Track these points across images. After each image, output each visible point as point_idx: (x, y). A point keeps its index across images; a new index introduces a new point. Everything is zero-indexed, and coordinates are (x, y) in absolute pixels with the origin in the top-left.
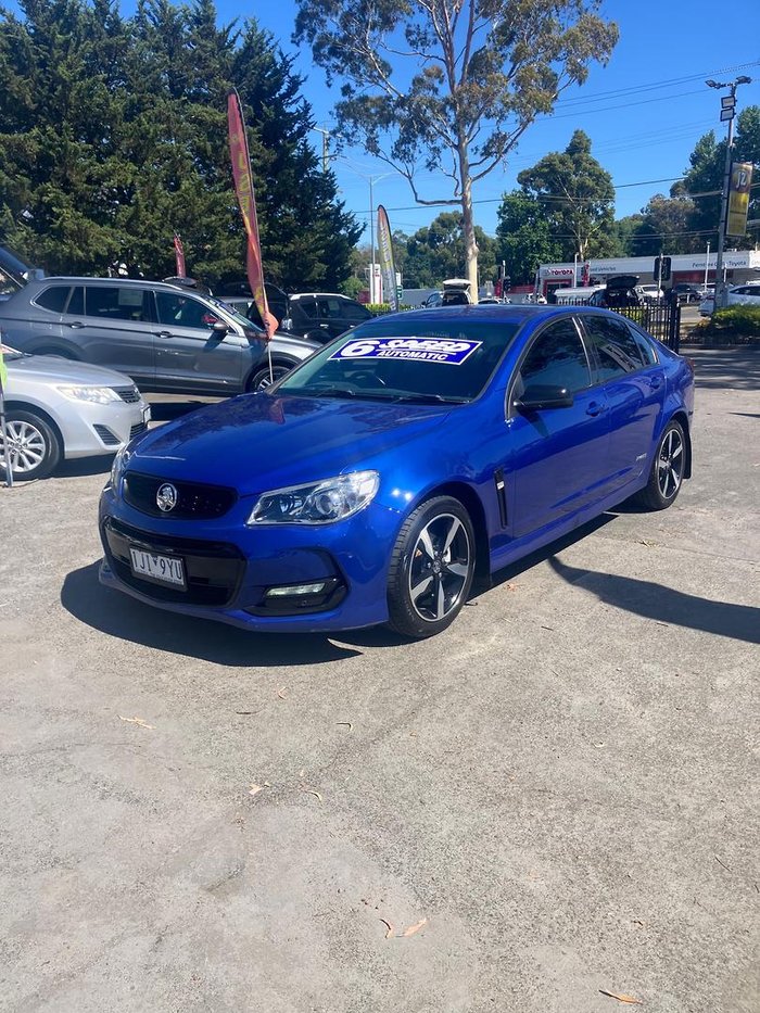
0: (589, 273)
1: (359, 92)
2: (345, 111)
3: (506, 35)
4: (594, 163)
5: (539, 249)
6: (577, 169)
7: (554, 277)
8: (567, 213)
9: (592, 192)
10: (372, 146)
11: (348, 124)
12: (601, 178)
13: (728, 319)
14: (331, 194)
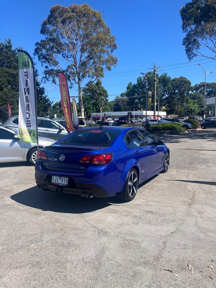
0: (106, 115)
1: (50, 68)
2: (46, 72)
3: (90, 58)
4: (103, 88)
5: (90, 108)
6: (99, 89)
7: (95, 116)
8: (96, 100)
9: (102, 95)
10: (54, 81)
11: (47, 75)
12: (105, 92)
13: (153, 127)
14: (43, 93)
